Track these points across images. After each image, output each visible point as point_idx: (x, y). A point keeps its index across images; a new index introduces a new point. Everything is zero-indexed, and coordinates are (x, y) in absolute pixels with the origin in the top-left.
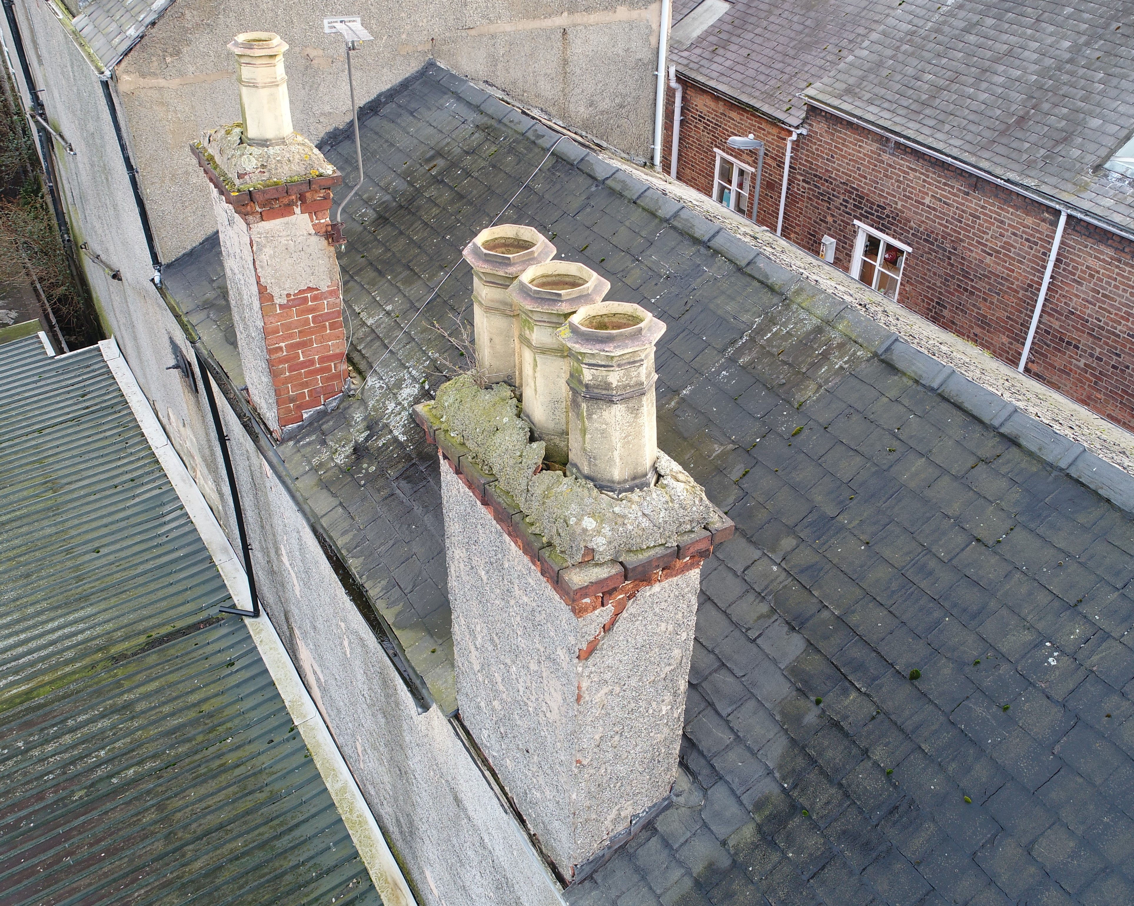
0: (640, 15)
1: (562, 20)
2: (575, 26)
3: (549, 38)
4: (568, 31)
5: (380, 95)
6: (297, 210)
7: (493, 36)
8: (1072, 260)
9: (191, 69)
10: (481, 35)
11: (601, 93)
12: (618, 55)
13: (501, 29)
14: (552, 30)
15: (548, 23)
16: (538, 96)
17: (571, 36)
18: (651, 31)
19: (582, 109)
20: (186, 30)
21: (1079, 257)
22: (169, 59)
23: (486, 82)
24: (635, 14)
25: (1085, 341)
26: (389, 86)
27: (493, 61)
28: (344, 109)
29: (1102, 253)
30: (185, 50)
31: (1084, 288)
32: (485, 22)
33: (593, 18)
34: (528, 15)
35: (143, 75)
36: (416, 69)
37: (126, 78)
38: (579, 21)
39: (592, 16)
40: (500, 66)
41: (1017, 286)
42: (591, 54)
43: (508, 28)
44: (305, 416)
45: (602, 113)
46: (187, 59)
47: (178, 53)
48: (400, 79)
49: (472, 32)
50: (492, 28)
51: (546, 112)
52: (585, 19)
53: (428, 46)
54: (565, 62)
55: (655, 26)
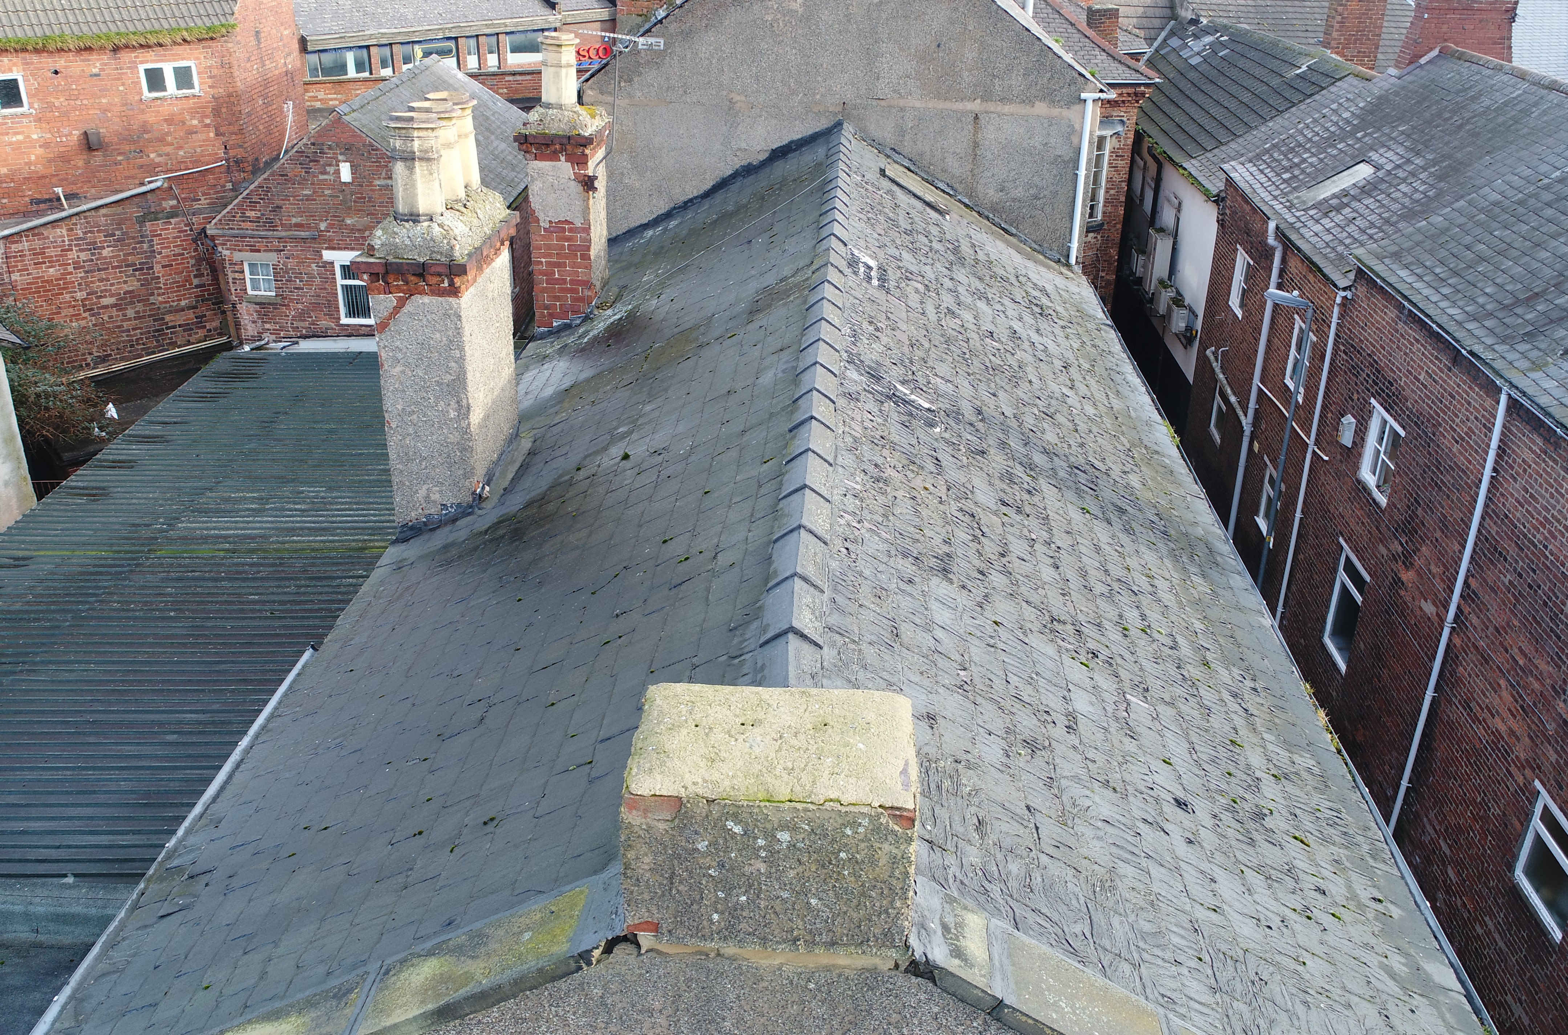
0: (1061, 113)
1: (976, 106)
2: (987, 112)
3: (959, 120)
4: (980, 116)
5: (791, 142)
6: (563, 159)
7: (902, 109)
8: (1514, 451)
9: (639, 94)
10: (890, 106)
11: (1014, 181)
12: (1035, 148)
13: (911, 104)
14: (964, 113)
15: (959, 106)
16: (944, 171)
17: (982, 122)
18: (1073, 131)
19: (991, 192)
20: (639, 64)
21: (1519, 447)
22: (622, 84)
23: (893, 149)
24: (1055, 111)
25: (1513, 551)
26: (800, 136)
27: (902, 132)
28: (759, 148)
29: (1534, 443)
30: (636, 79)
31: (1517, 486)
32: (896, 96)
33: (1007, 109)
34: (938, 96)
35: (602, 93)
36: (826, 126)
37: (590, 92)
38: (992, 109)
39: (1007, 107)
40: (907, 137)
41: (1472, 481)
42: (1004, 142)
43: (918, 104)
44: (555, 324)
45: (1014, 200)
46: (636, 86)
47: (630, 81)
48: (810, 133)
49: (883, 103)
50: (902, 103)
51: (952, 188)
52: (999, 109)
53: (840, 108)
54: (976, 145)
55: (1077, 127)
